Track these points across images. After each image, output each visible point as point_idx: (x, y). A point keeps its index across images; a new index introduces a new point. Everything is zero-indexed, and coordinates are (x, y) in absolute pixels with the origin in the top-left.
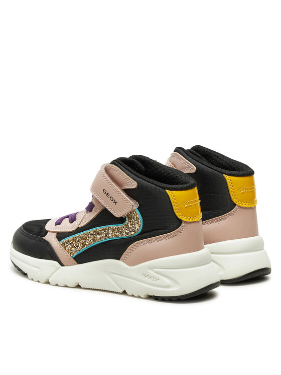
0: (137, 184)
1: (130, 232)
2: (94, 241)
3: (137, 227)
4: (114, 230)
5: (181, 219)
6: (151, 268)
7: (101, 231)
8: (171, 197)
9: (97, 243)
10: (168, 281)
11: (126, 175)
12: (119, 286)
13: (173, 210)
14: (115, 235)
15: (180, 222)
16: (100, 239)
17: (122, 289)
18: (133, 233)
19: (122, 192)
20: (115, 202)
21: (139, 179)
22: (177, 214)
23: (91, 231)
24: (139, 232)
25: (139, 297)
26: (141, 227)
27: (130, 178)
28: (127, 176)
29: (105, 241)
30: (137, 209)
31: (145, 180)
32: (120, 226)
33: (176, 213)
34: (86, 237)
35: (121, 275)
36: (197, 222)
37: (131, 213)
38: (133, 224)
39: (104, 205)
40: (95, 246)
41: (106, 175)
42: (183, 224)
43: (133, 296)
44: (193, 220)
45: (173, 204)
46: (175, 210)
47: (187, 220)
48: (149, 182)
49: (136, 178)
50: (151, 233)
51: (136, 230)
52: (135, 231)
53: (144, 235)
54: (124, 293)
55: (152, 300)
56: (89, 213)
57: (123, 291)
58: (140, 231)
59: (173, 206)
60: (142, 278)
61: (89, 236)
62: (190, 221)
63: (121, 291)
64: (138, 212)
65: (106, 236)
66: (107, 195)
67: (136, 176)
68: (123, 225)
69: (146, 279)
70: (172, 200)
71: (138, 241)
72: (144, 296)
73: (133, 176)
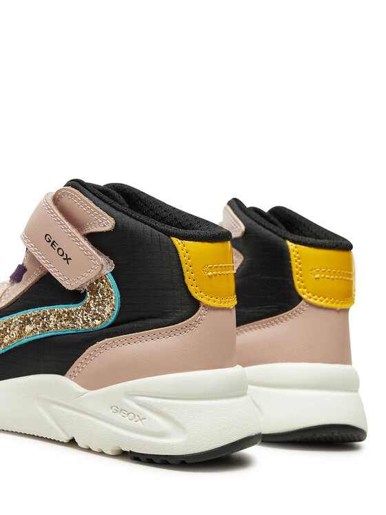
0: (113, 222)
1: (93, 320)
2: (20, 336)
3: (108, 309)
4: (60, 316)
5: (199, 298)
6: (130, 395)
7: (35, 316)
8: (181, 253)
9: (24, 340)
10: (163, 424)
11: (93, 204)
12: (62, 429)
13: (184, 277)
14: (62, 326)
15: (196, 305)
16: (32, 332)
17: (68, 435)
18: (97, 322)
19: (82, 239)
20: (67, 259)
21: (119, 214)
22: (191, 289)
23: (16, 317)
24: (110, 321)
25: (102, 453)
26: (117, 310)
27: (101, 211)
28: (95, 206)
29: (42, 336)
30: (110, 275)
31: (130, 216)
32: (73, 307)
33: (189, 286)
34: (5, 329)
35: (68, 407)
36: (228, 309)
37: (97, 281)
38: (99, 305)
39: (46, 266)
40: (21, 346)
41: (54, 207)
42: (201, 310)
43: (89, 450)
44: (222, 305)
45: (185, 267)
46: (187, 281)
47: (210, 303)
48: (138, 220)
49: (114, 211)
50: (135, 325)
51: (105, 316)
52: (103, 318)
53: (120, 327)
54: (72, 443)
55: (126, 461)
56: (16, 285)
57: (70, 438)
58: (113, 318)
59: (185, 270)
60: (109, 413)
61: (12, 326)
62: (216, 304)
63: (66, 439)
64: (111, 280)
65: (44, 326)
66: (53, 244)
67: (114, 207)
68: (79, 306)
69: (118, 417)
70: (183, 259)
71: (107, 339)
72: (112, 451)
73: (107, 207)
